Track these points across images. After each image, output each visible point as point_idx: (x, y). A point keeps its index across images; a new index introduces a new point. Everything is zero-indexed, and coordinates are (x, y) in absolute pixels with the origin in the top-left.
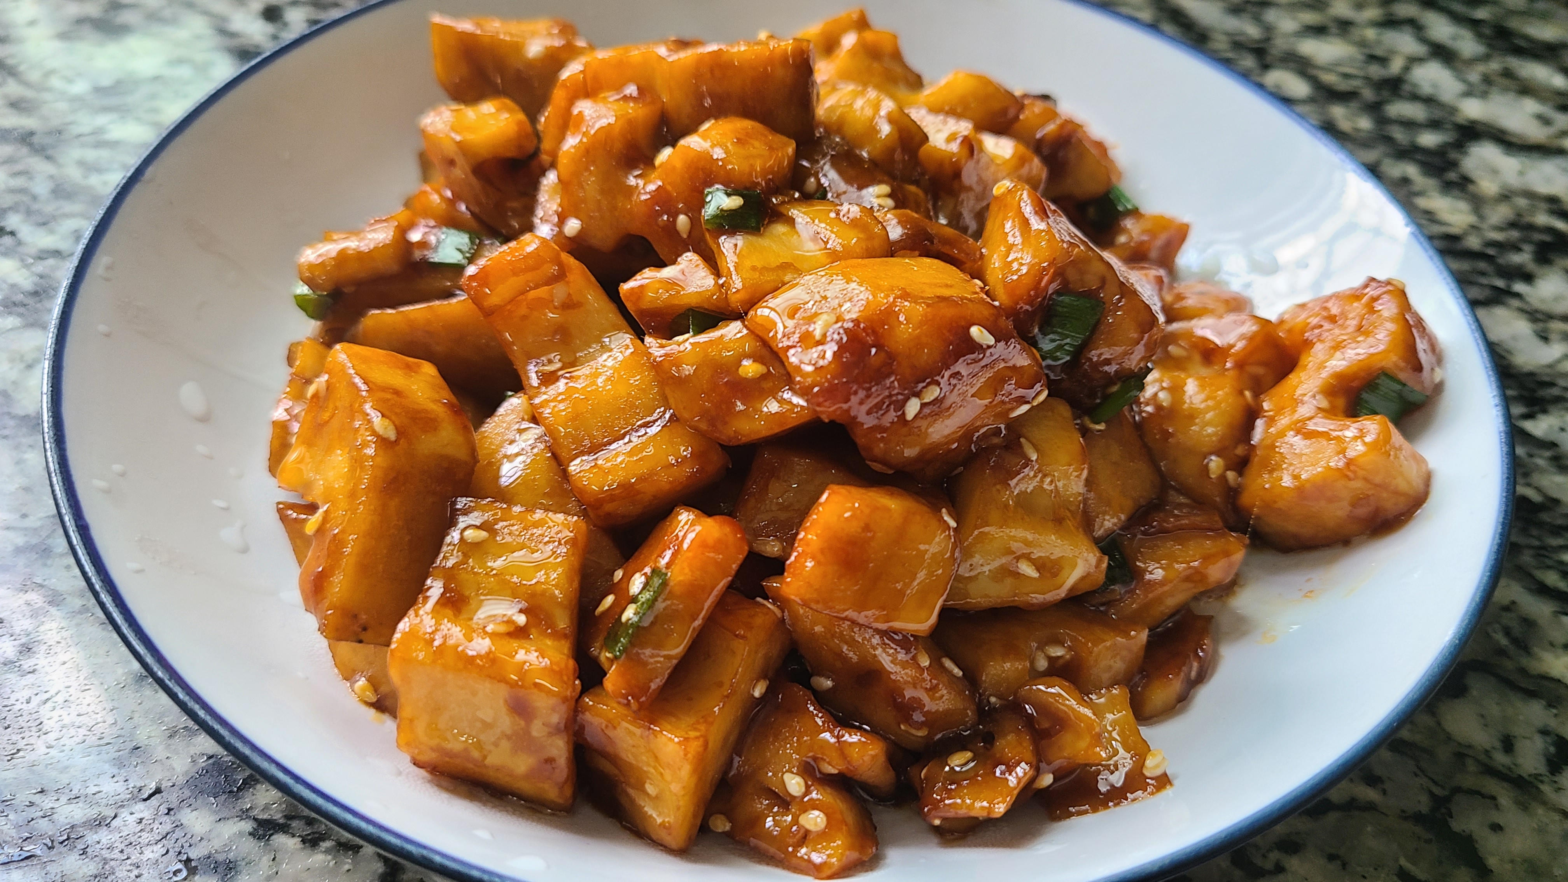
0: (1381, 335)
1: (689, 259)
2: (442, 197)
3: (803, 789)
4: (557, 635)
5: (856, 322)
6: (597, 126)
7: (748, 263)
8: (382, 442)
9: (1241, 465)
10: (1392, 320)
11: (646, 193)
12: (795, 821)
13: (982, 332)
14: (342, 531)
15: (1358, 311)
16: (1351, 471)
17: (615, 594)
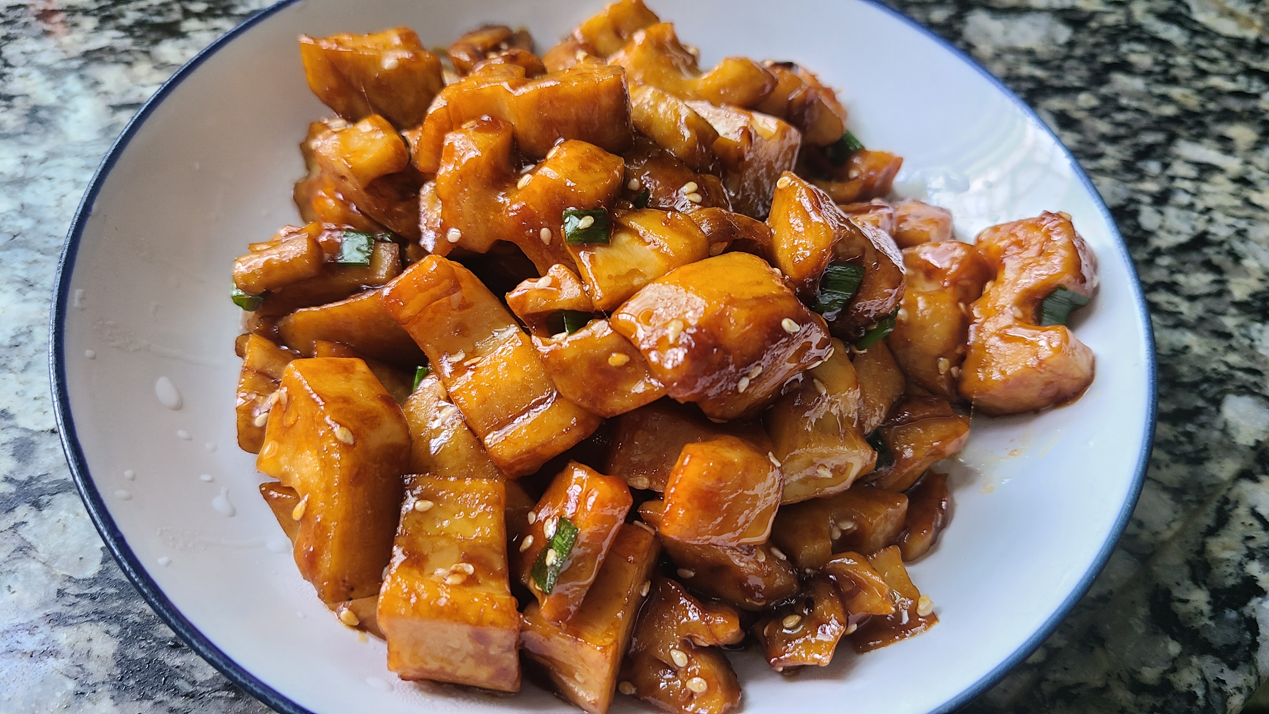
0: (1056, 260)
1: (557, 270)
2: (336, 200)
3: (687, 662)
4: (496, 576)
5: (699, 327)
6: (466, 158)
7: (605, 273)
8: (345, 447)
9: (960, 360)
10: (1064, 247)
11: (513, 211)
12: (684, 685)
13: (790, 324)
14: (324, 519)
15: (1039, 238)
16: (1042, 368)
17: (533, 536)
